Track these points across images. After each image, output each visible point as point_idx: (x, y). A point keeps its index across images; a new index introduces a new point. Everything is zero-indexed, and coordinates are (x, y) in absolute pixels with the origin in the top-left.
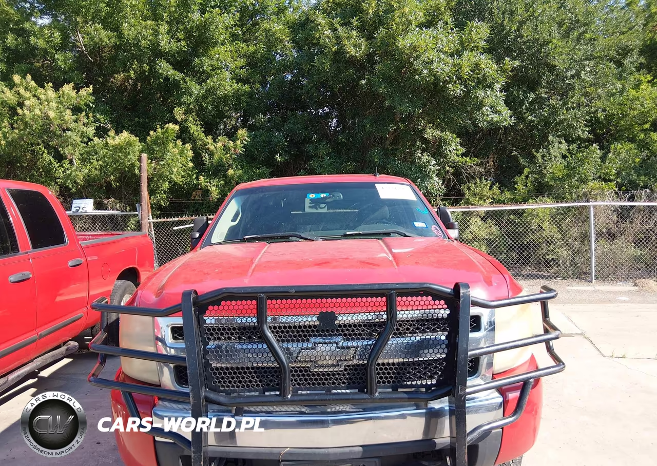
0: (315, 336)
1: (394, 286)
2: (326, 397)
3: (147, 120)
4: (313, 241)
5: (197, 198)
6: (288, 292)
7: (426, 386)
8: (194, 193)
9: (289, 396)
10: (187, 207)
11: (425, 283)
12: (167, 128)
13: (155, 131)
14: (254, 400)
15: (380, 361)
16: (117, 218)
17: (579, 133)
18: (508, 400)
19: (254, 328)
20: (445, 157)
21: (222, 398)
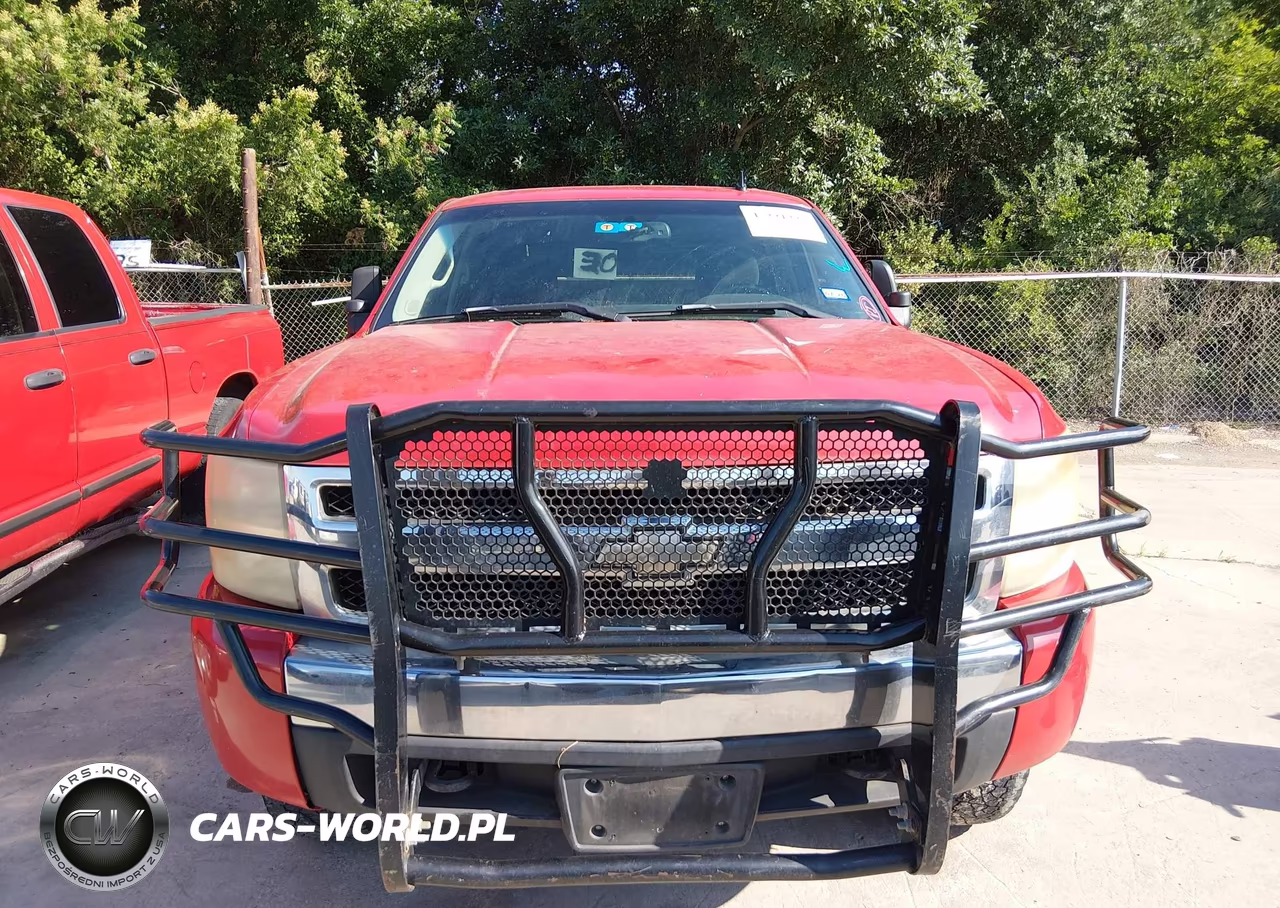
0: (639, 512)
1: (814, 407)
2: (659, 640)
3: (251, 79)
4: (613, 321)
5: (355, 243)
6: (582, 415)
7: (869, 619)
8: (350, 234)
9: (582, 636)
10: (336, 262)
11: (880, 402)
12: (294, 96)
13: (269, 101)
14: (505, 642)
15: (775, 568)
16: (198, 280)
17: (1111, 135)
18: (1032, 651)
19: (507, 492)
20: (851, 174)
21: (437, 638)
